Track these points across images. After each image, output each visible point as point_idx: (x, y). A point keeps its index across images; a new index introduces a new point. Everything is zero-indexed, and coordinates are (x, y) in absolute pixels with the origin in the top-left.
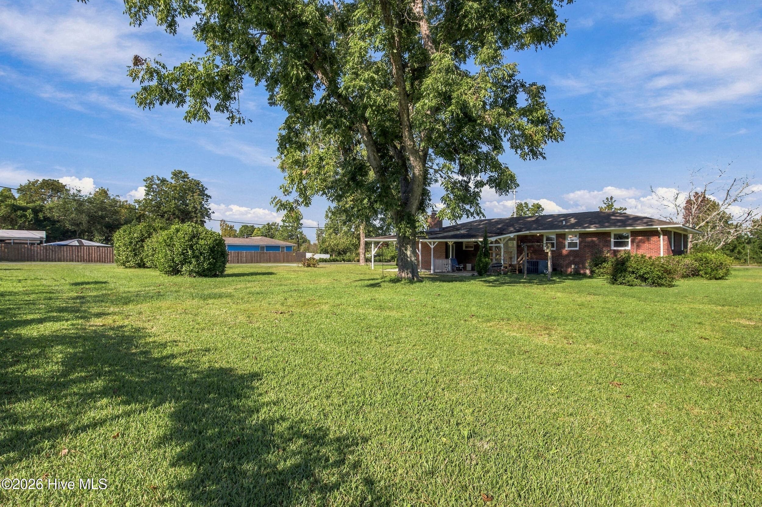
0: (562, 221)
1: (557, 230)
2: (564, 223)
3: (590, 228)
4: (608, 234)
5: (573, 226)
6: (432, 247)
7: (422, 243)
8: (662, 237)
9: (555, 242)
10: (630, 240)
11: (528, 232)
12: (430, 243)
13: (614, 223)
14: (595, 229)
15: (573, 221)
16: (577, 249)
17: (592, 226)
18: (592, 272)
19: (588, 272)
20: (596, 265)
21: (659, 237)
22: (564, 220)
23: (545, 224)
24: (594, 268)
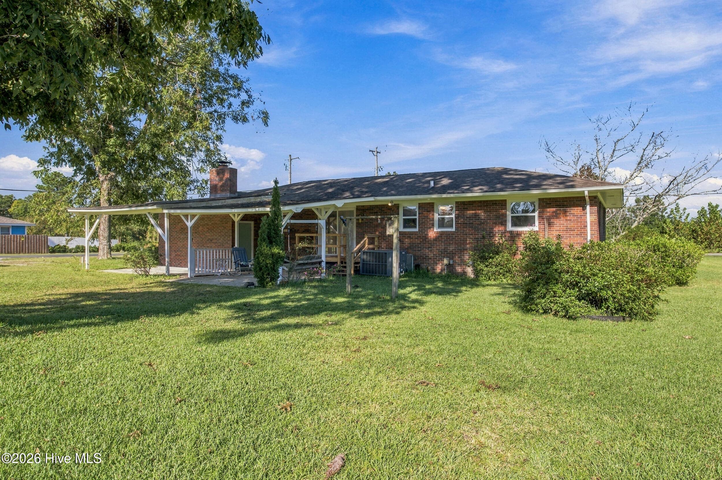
0: (428, 182)
1: (419, 197)
2: (432, 184)
3: (472, 192)
4: (502, 204)
5: (444, 189)
6: (189, 224)
7: (170, 216)
8: (588, 207)
9: (417, 217)
10: (536, 214)
11: (372, 199)
12: (186, 216)
13: (510, 184)
14: (481, 194)
15: (445, 181)
16: (454, 229)
17: (476, 188)
18: (477, 273)
19: (469, 271)
20: (483, 259)
21: (584, 208)
22: (432, 180)
23: (402, 187)
24: (482, 266)
